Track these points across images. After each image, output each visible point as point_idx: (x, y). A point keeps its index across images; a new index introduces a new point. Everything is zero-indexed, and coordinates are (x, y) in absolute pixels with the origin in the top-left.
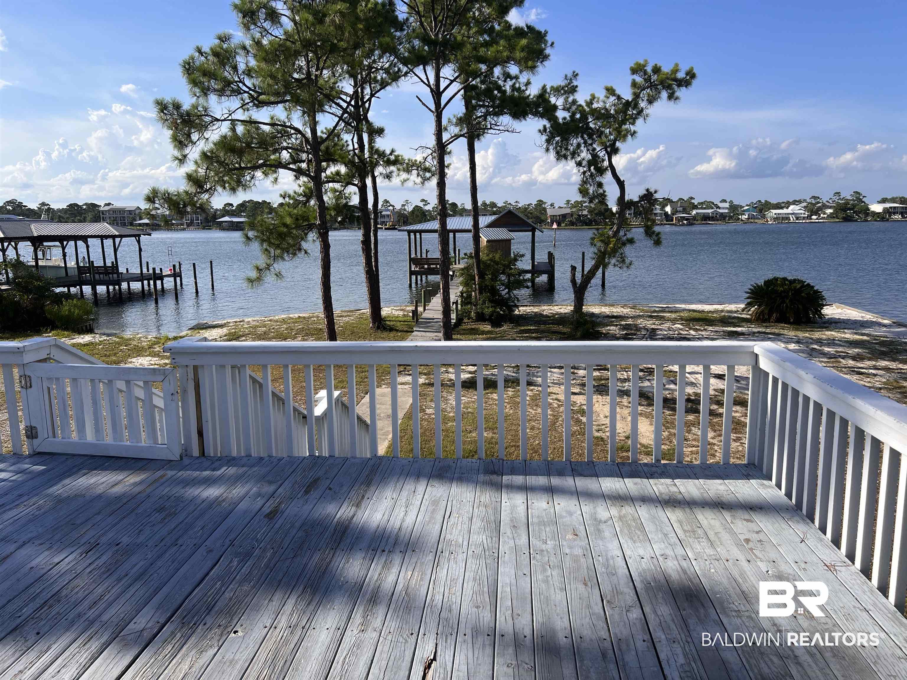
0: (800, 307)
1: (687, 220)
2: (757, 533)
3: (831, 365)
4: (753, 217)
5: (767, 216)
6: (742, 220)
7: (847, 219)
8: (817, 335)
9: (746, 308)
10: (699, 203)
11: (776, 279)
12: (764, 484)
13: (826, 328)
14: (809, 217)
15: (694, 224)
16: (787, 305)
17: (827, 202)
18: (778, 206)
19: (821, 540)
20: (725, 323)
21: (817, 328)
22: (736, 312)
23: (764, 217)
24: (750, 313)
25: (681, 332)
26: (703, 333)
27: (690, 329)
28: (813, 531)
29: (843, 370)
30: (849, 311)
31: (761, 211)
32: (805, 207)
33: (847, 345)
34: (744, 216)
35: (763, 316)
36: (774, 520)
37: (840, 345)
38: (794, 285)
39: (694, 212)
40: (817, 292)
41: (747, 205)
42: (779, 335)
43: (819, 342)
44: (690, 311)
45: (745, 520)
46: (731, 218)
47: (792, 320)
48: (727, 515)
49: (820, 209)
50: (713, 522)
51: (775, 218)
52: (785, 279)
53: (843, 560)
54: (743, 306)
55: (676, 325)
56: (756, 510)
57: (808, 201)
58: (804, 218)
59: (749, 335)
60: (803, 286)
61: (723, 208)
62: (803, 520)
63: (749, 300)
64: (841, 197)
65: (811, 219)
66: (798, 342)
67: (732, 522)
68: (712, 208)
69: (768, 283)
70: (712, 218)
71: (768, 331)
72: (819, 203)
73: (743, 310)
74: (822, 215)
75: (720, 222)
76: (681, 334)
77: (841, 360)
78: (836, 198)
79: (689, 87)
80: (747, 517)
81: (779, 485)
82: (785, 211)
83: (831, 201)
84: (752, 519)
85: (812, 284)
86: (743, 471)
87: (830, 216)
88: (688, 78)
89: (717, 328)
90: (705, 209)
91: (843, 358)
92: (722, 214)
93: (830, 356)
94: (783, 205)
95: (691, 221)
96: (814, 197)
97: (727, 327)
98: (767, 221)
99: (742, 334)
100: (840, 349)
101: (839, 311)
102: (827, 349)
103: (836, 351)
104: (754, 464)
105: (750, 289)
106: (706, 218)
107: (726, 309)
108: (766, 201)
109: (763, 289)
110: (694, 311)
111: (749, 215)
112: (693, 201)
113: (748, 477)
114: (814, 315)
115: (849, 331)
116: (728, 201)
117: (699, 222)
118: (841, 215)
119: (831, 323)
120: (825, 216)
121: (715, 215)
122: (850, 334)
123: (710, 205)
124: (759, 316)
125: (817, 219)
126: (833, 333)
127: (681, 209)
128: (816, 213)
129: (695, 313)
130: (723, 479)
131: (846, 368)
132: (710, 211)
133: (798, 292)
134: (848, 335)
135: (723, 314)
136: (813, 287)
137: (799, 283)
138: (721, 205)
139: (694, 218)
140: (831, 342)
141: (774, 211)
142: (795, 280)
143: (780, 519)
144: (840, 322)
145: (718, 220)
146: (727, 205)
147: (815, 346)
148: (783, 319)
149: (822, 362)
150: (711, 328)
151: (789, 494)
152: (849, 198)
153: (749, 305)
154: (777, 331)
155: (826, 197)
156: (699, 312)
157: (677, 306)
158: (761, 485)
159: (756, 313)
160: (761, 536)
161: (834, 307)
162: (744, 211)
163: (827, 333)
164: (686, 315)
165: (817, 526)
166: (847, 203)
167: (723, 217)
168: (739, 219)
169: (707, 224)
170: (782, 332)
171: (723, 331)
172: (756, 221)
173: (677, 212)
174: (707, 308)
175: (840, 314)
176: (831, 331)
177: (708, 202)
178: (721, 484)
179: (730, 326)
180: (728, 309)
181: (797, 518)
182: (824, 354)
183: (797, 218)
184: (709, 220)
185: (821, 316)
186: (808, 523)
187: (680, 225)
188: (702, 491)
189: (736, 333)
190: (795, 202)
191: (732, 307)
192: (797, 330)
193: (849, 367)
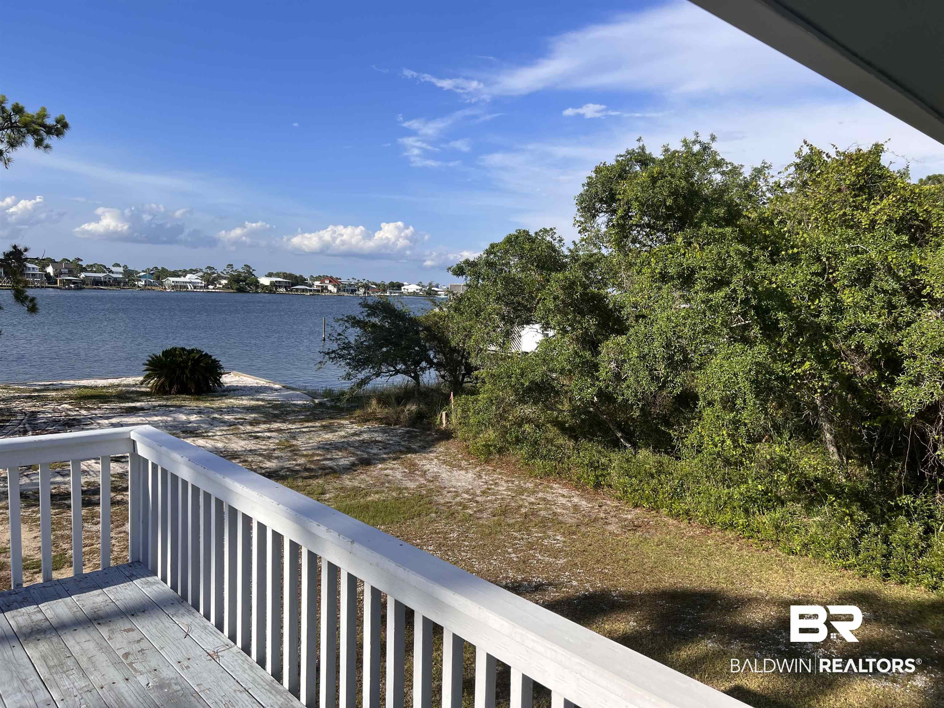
0: (201, 377)
1: (74, 283)
2: (139, 641)
3: (231, 433)
4: (151, 284)
5: (164, 283)
6: (138, 287)
7: (241, 290)
8: (217, 404)
9: (144, 381)
10: (88, 266)
11: (175, 349)
12: (149, 582)
13: (225, 396)
14: (206, 287)
15: (84, 288)
16: (187, 376)
17: (222, 272)
18: (175, 274)
19: (205, 628)
20: (122, 398)
21: (217, 397)
22: (134, 386)
23: (162, 284)
24: (150, 385)
25: (70, 413)
26: (97, 412)
27: (81, 408)
28: (198, 621)
29: (242, 436)
30: (245, 378)
31: (158, 278)
32: (201, 277)
33: (245, 411)
34: (140, 283)
35: (164, 388)
36: (158, 621)
37: (239, 412)
38: (193, 355)
39: (83, 275)
40: (215, 361)
41: (143, 271)
42: (180, 407)
43: (220, 410)
44: (80, 387)
45: (125, 630)
46: (126, 283)
47: (193, 391)
48: (104, 631)
49: (215, 279)
50: (86, 646)
51: (172, 286)
52: (183, 349)
53: (226, 642)
54: (141, 378)
55: (63, 406)
56: (138, 616)
57: (204, 270)
58: (201, 287)
59: (149, 409)
60: (201, 356)
61: (117, 273)
62: (189, 611)
63: (148, 372)
64: (234, 269)
65: (208, 288)
66: (199, 412)
67: (110, 638)
68: (104, 272)
69: (165, 353)
70: (105, 283)
71: (169, 403)
72: (214, 273)
73: (142, 383)
74: (218, 285)
75: (114, 288)
76: (69, 415)
77: (240, 427)
78: (229, 270)
79: (61, 136)
80: (128, 626)
81: (164, 579)
82: (182, 279)
83: (225, 272)
84: (134, 627)
85: (210, 354)
86: (126, 573)
87: (225, 287)
88: (59, 126)
89: (113, 405)
90: (95, 272)
91: (241, 425)
92: (115, 279)
93: (230, 424)
94: (180, 273)
95: (80, 285)
96: (209, 268)
97: (125, 402)
98: (165, 289)
99: (142, 409)
100: (239, 416)
101: (237, 378)
102: (227, 417)
103: (236, 419)
104: (138, 561)
105: (148, 361)
106: (97, 282)
107: (123, 383)
108: (163, 268)
109: (162, 360)
110: (85, 387)
111: (145, 282)
112: (80, 263)
113: (131, 578)
114: (214, 384)
115: (246, 398)
116: (122, 265)
117: (89, 286)
118: (235, 286)
119: (230, 391)
120: (221, 286)
121: (107, 280)
122: (247, 400)
123: (101, 268)
124: (159, 388)
125: (214, 289)
126: (232, 400)
127: (67, 270)
128: (213, 283)
129: (86, 390)
130: (101, 588)
131: (244, 433)
132: (101, 275)
133: (196, 362)
134: (245, 402)
135: (120, 388)
136: (211, 356)
137: (197, 353)
138: (114, 269)
139: (83, 282)
140: (231, 410)
141: (172, 279)
142: (193, 350)
143: (164, 618)
144: (238, 390)
145: (111, 285)
146: (121, 270)
147: (216, 416)
148: (183, 390)
149: (223, 430)
150: (106, 406)
151: (174, 587)
152: (241, 270)
153: (148, 377)
154: (178, 403)
155: (220, 268)
156: (91, 388)
157: (64, 382)
158: (146, 584)
159: (156, 385)
160: (144, 645)
161: (232, 375)
162: (140, 277)
163: (226, 401)
164: (76, 392)
165: (202, 614)
166: (239, 275)
167: (117, 282)
168: (135, 285)
169: (99, 289)
170: (184, 403)
171: (121, 408)
172: (153, 288)
173: (61, 274)
174: (101, 382)
175: (238, 381)
176: (230, 398)
177: (99, 265)
178: (98, 595)
179: (128, 402)
180: (125, 382)
181: (182, 611)
182: (224, 422)
183: (195, 288)
184: (102, 285)
185: (220, 384)
186: (193, 614)
187: (66, 289)
188: (75, 610)
189: (135, 408)
190: (192, 271)
191: (130, 380)
192: (198, 400)
193: (247, 433)
